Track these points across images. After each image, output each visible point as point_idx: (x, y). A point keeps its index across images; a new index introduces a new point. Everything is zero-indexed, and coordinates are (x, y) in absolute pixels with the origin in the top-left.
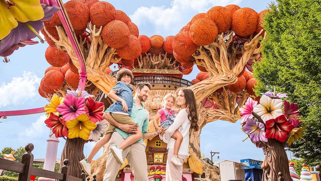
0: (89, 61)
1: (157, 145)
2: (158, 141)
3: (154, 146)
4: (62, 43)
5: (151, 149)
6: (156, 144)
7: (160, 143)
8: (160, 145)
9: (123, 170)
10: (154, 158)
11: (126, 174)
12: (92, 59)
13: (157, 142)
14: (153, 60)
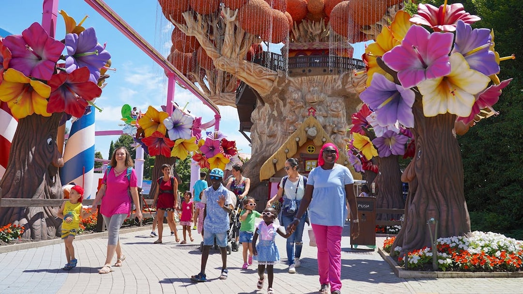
0: (226, 50)
1: (309, 151)
2: (311, 146)
3: (306, 151)
4: (192, 32)
5: (302, 155)
6: (308, 149)
7: (312, 148)
8: (312, 151)
9: (270, 179)
10: (306, 165)
11: (272, 183)
12: (228, 48)
13: (309, 148)
14: (312, 29)
